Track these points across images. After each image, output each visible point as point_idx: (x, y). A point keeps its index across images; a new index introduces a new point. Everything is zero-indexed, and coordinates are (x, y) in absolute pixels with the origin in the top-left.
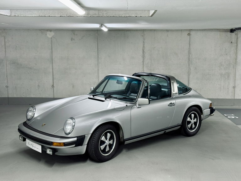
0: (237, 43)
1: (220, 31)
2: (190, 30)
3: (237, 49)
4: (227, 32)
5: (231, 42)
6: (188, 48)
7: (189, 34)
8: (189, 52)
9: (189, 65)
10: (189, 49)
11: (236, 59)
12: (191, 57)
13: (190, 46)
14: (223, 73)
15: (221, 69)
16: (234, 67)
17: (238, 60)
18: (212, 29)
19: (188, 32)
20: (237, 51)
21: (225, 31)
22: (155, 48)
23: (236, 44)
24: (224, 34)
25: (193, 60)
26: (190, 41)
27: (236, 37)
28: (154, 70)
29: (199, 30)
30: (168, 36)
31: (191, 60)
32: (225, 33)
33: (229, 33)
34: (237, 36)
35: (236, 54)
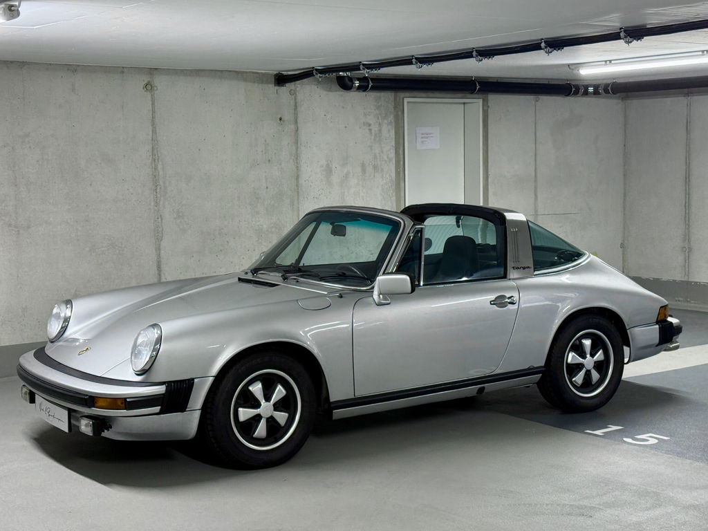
0: (296, 122)
1: (245, 80)
2: (153, 71)
3: (296, 142)
4: (267, 82)
5: (280, 119)
6: (150, 137)
7: (149, 87)
8: (153, 154)
9: (157, 204)
10: (154, 140)
11: (298, 177)
12: (161, 173)
13: (154, 132)
14: (265, 226)
15: (258, 213)
16: (293, 205)
17: (302, 182)
18: (222, 71)
19: (146, 79)
20: (297, 148)
21: (260, 78)
22: (27, 135)
23: (293, 126)
24: (256, 89)
25: (167, 183)
26: (153, 112)
27: (292, 102)
28: (29, 227)
29: (182, 71)
30: (73, 90)
31: (161, 183)
32: (260, 86)
33: (272, 88)
34: (295, 99)
35: (297, 157)
